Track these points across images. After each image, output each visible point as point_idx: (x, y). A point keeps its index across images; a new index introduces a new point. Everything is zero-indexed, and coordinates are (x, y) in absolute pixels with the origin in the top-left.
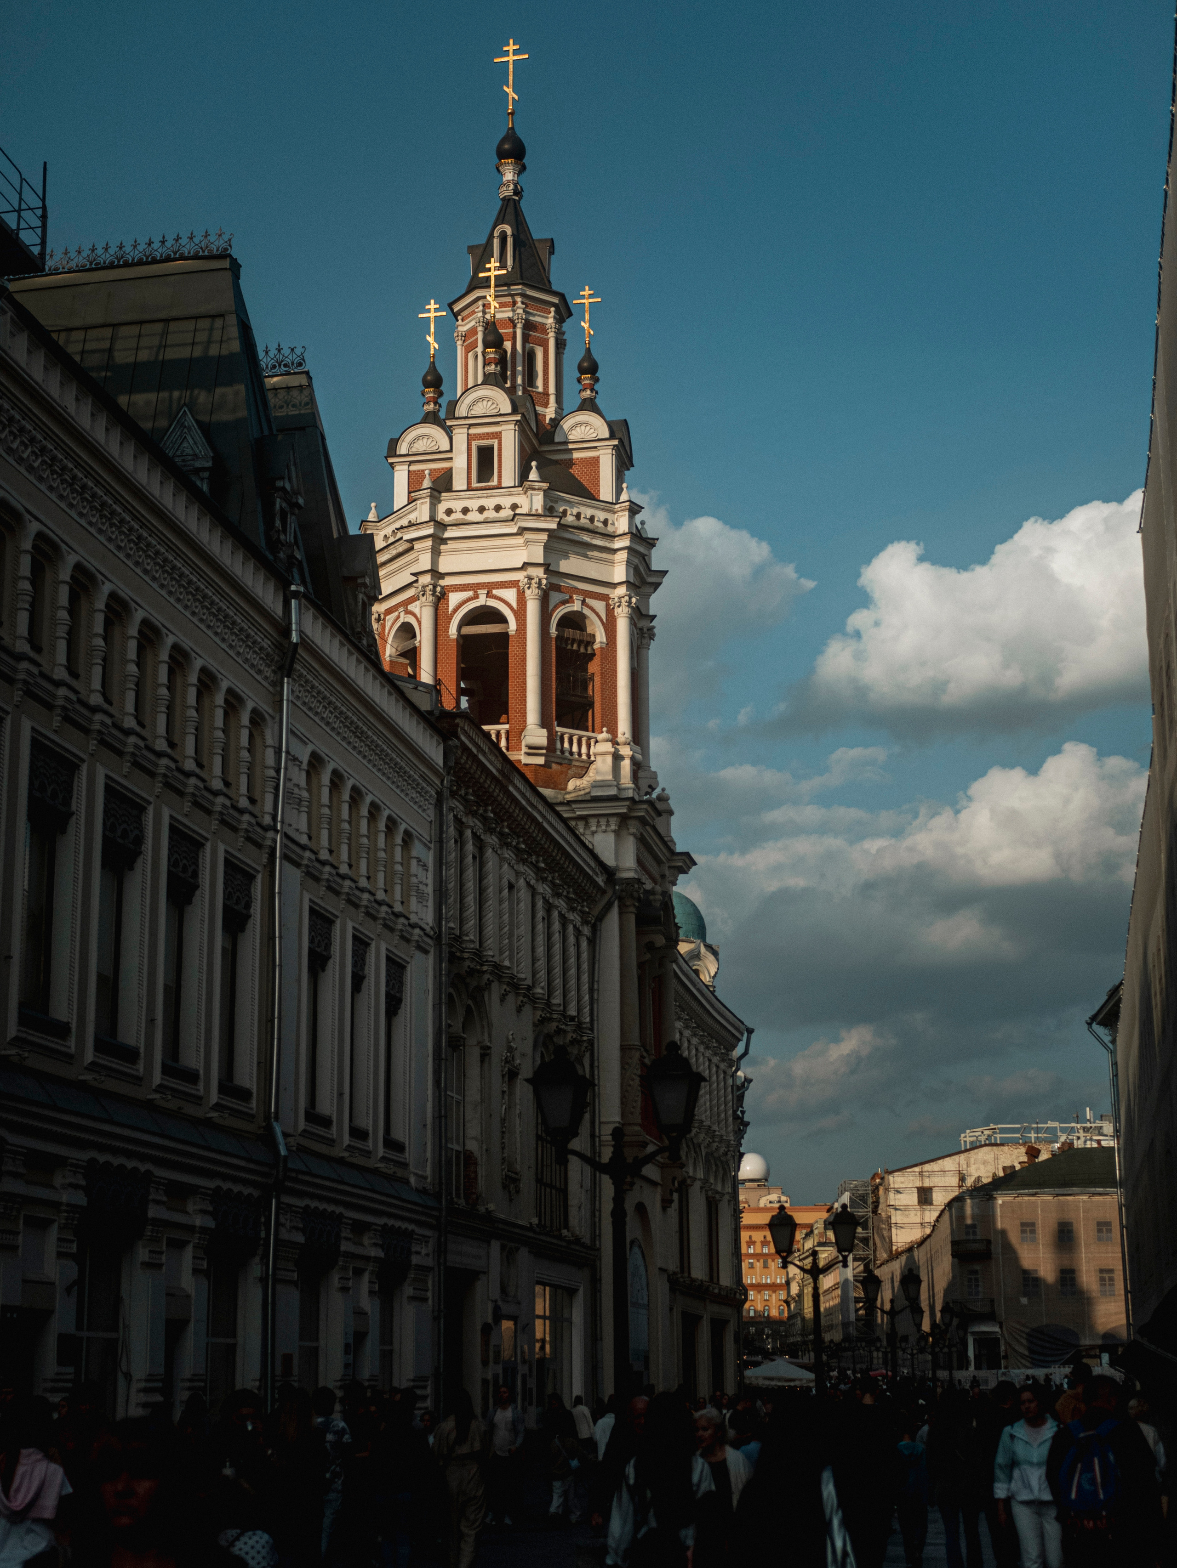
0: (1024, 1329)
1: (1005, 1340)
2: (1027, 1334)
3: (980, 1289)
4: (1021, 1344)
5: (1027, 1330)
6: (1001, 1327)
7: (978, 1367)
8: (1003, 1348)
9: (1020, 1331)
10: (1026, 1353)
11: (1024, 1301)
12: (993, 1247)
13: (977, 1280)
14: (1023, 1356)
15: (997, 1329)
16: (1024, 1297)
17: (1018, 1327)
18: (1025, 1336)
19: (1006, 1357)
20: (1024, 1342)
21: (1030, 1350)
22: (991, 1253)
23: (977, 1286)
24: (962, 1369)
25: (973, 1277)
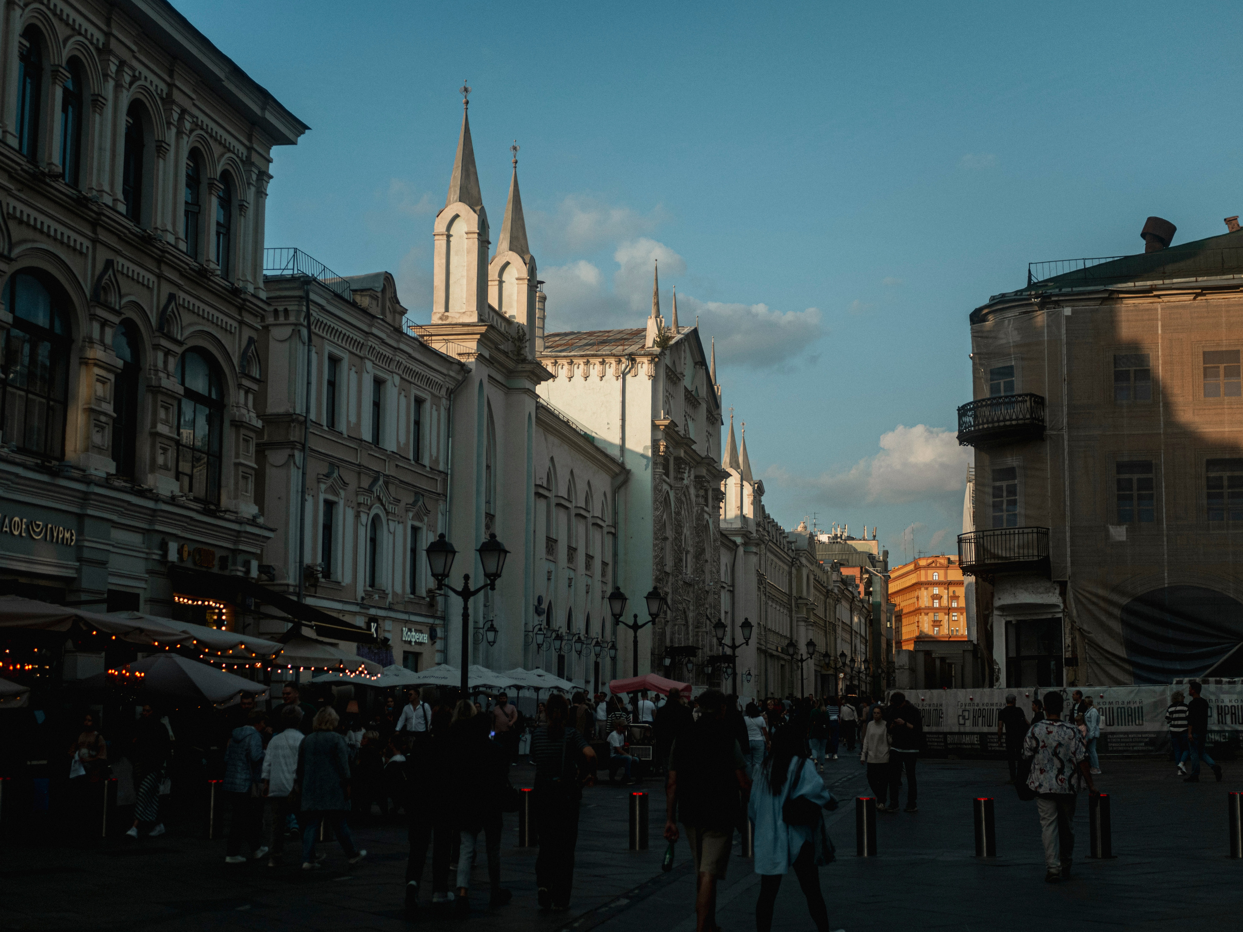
0: (1115, 597)
1: (1073, 622)
2: (1125, 609)
3: (1019, 510)
4: (1110, 632)
5: (1124, 601)
6: (1063, 594)
7: (1014, 680)
8: (1067, 640)
9: (1105, 599)
10: (1122, 652)
11: (1119, 533)
12: (1047, 414)
13: (1012, 491)
14: (1112, 658)
15: (1053, 598)
16: (1120, 524)
17: (1101, 592)
18: (1117, 612)
19: (1072, 662)
20: (1117, 627)
21: (1130, 646)
22: (1044, 428)
23: (1014, 503)
24: (983, 686)
25: (1004, 484)
